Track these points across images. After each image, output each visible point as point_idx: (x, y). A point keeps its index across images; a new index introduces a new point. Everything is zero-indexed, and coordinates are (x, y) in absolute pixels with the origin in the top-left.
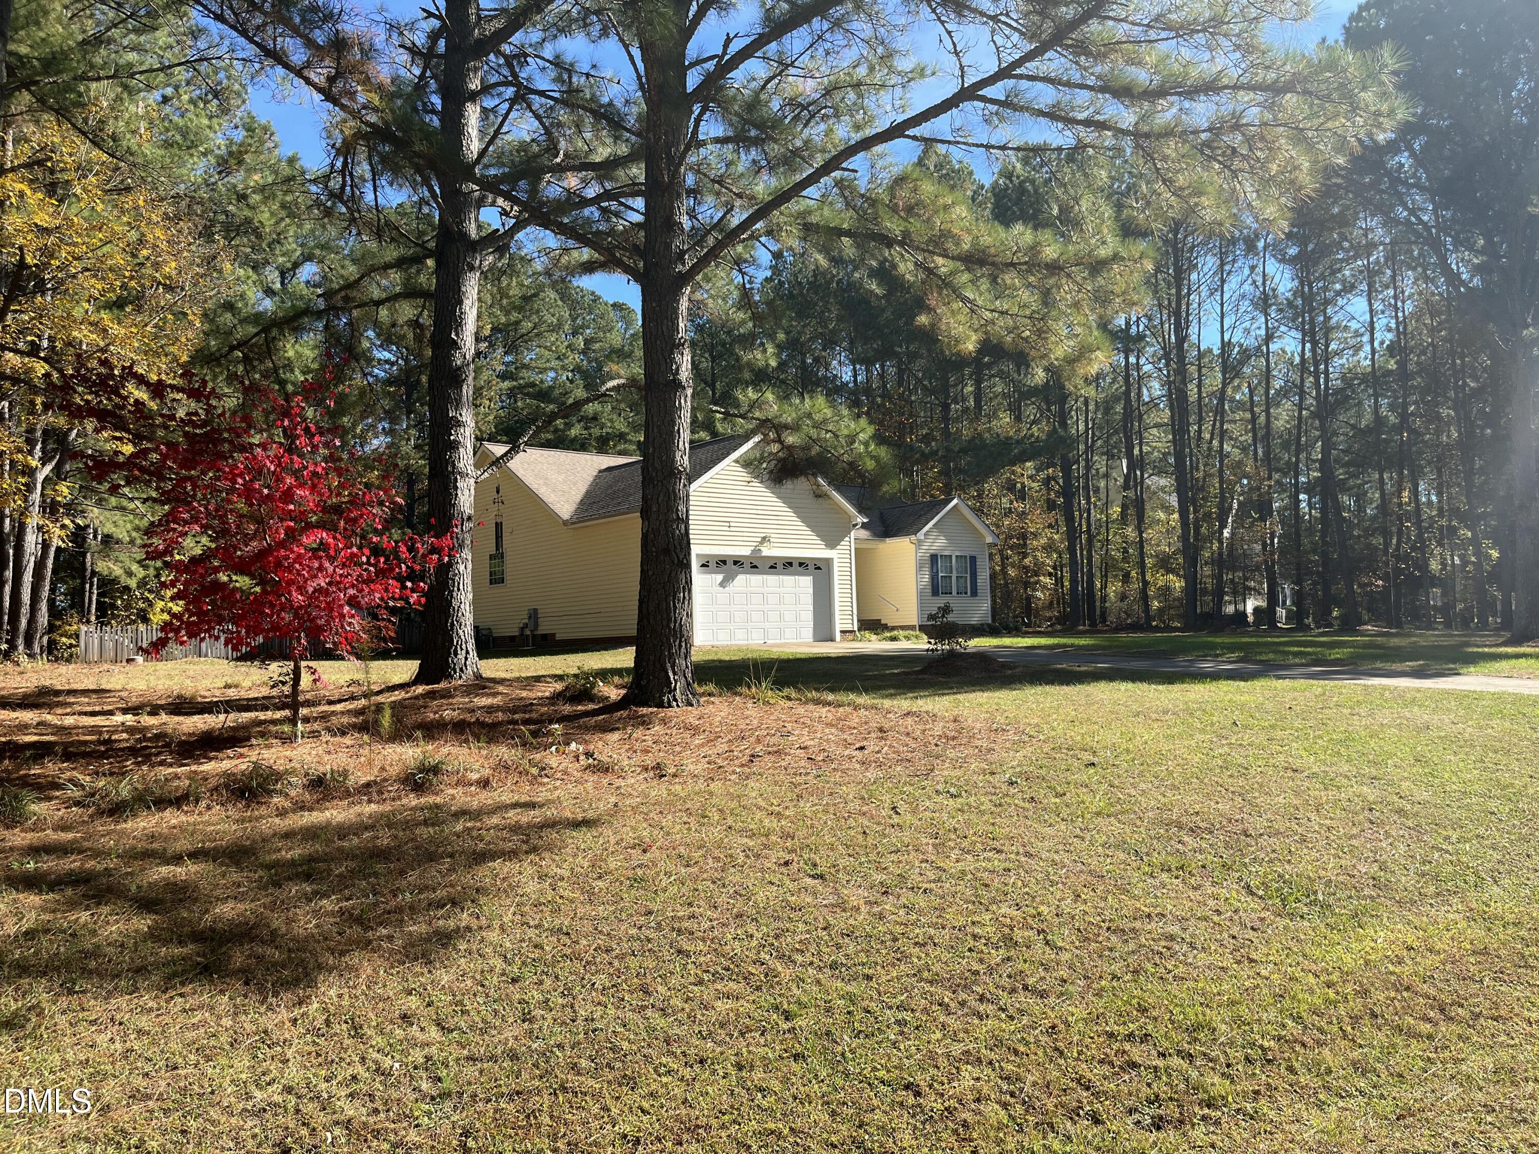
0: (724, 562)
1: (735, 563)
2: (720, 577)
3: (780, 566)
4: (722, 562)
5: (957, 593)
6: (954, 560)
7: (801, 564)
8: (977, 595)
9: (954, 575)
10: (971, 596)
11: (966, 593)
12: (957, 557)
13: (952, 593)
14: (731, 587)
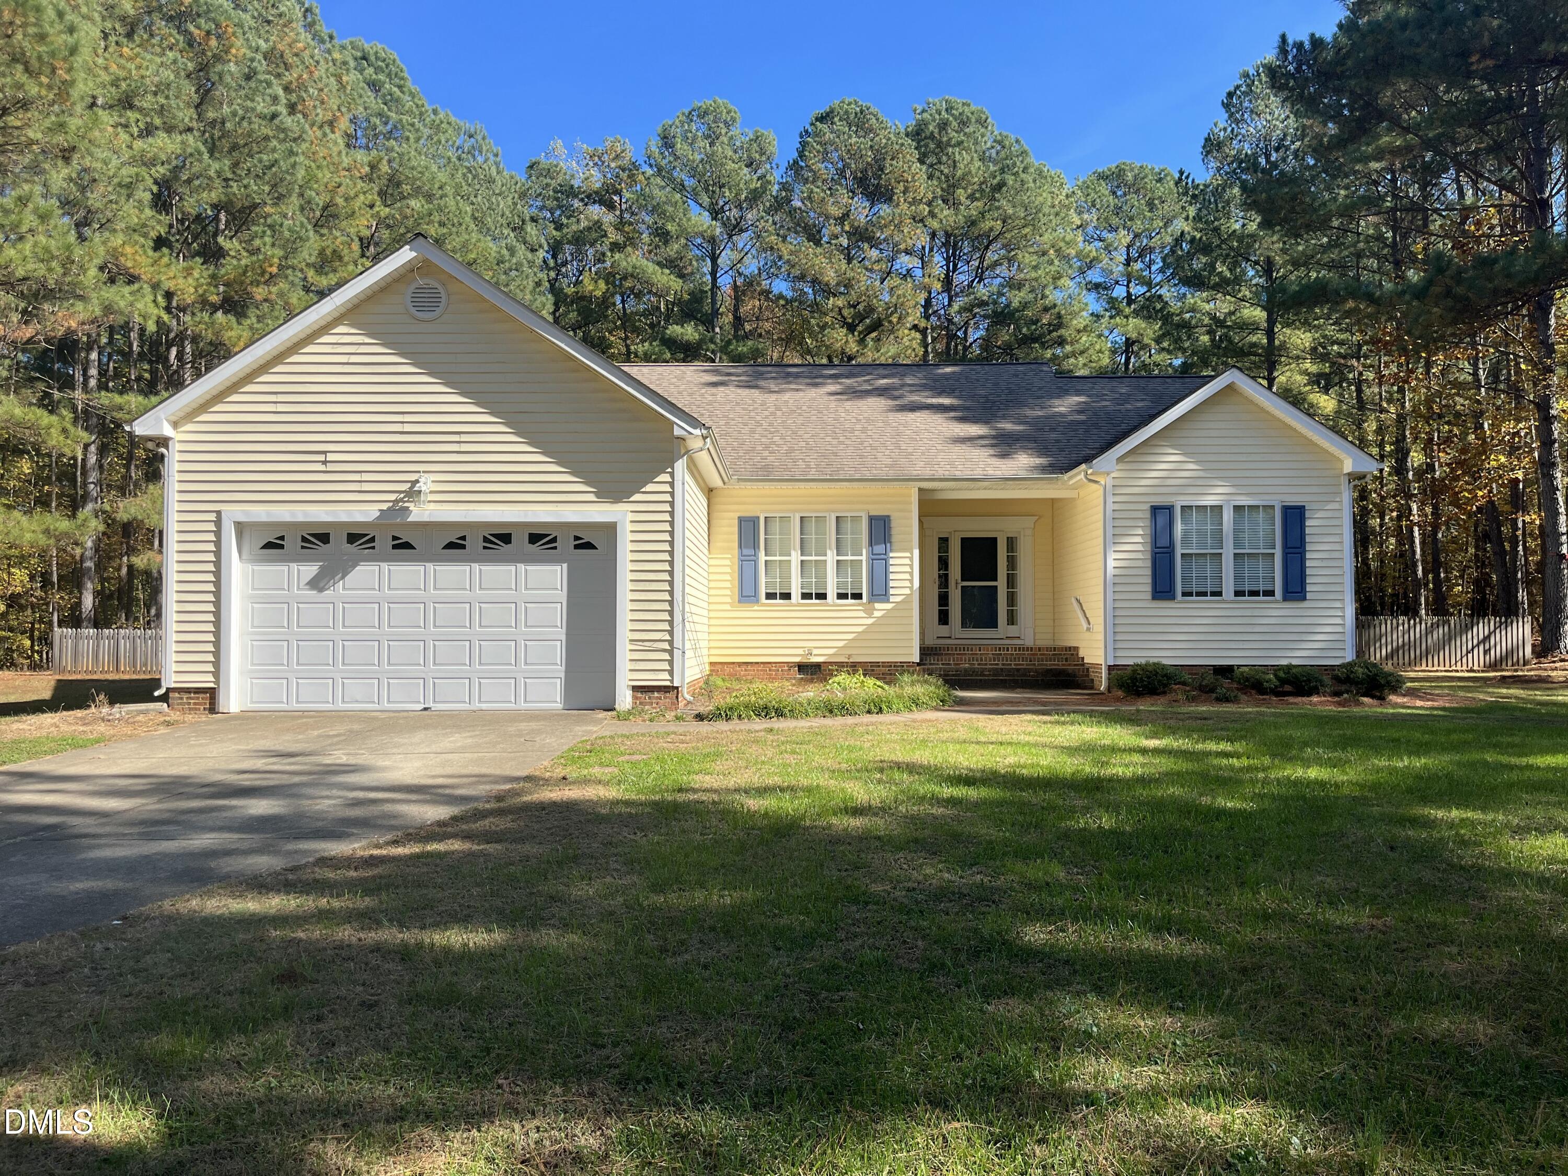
0: (324, 538)
1: (352, 538)
2: (310, 570)
3: (474, 543)
4: (317, 537)
5: (1238, 593)
6: (1228, 516)
7: (534, 538)
8: (1304, 599)
9: (1228, 552)
10: (1285, 599)
11: (1271, 593)
12: (1238, 509)
13: (1219, 594)
14: (339, 590)
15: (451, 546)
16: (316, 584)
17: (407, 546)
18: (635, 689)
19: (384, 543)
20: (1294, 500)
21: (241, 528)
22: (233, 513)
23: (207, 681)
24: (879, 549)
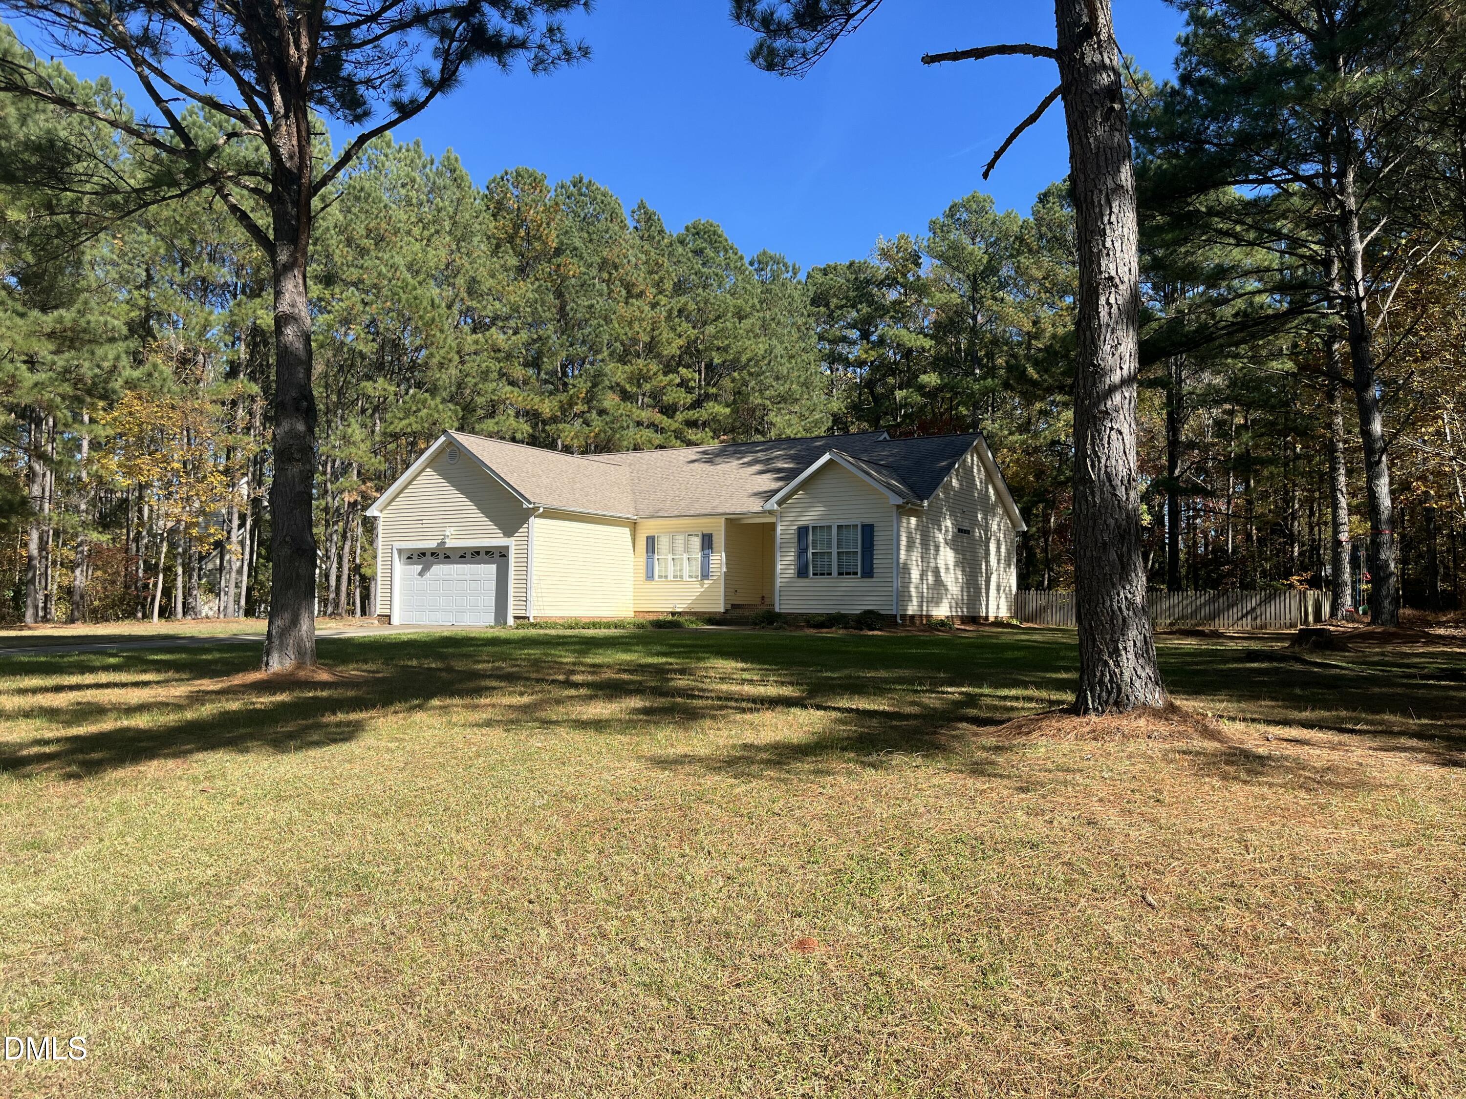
0: (424, 554)
1: (431, 554)
2: (419, 568)
3: (468, 556)
4: (422, 554)
5: (840, 574)
6: (834, 531)
7: (487, 553)
8: (872, 577)
9: (834, 551)
10: (862, 577)
11: (856, 574)
12: (839, 527)
13: (830, 574)
14: (428, 575)
15: (462, 557)
16: (421, 574)
17: (448, 557)
18: (515, 617)
19: (441, 556)
20: (867, 521)
21: (400, 551)
22: (397, 545)
23: (387, 612)
24: (706, 552)
